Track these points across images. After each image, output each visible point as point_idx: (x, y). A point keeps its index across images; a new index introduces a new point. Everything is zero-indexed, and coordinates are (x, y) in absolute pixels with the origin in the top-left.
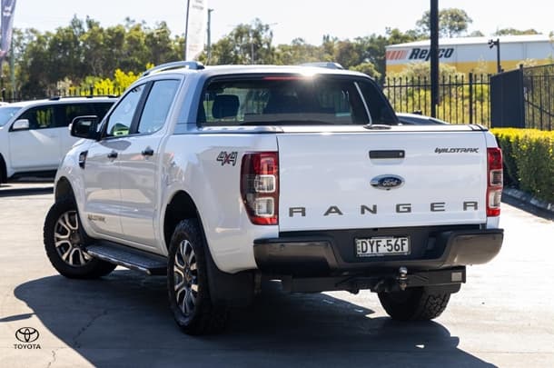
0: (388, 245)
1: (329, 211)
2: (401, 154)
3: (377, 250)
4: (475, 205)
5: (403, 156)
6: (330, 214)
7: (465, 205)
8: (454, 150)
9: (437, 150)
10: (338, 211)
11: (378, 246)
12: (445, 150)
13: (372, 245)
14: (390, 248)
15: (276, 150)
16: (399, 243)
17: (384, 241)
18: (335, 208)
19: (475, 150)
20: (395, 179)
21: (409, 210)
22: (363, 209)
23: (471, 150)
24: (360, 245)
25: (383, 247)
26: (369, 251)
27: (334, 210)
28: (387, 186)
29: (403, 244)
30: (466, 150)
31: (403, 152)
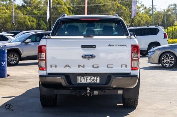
0: (91, 79)
1: (66, 66)
2: (94, 47)
3: (86, 81)
4: (126, 66)
5: (95, 47)
6: (66, 68)
7: (122, 66)
8: (117, 45)
9: (110, 45)
10: (69, 66)
11: (87, 79)
12: (113, 45)
13: (84, 79)
14: (91, 80)
15: (46, 44)
16: (95, 79)
17: (89, 78)
18: (68, 65)
19: (126, 45)
20: (90, 56)
21: (98, 67)
22: (79, 66)
23: (124, 45)
24: (80, 79)
25: (89, 80)
26: (83, 81)
27: (67, 66)
28: (87, 58)
29: (97, 79)
30: (122, 45)
31: (95, 46)
